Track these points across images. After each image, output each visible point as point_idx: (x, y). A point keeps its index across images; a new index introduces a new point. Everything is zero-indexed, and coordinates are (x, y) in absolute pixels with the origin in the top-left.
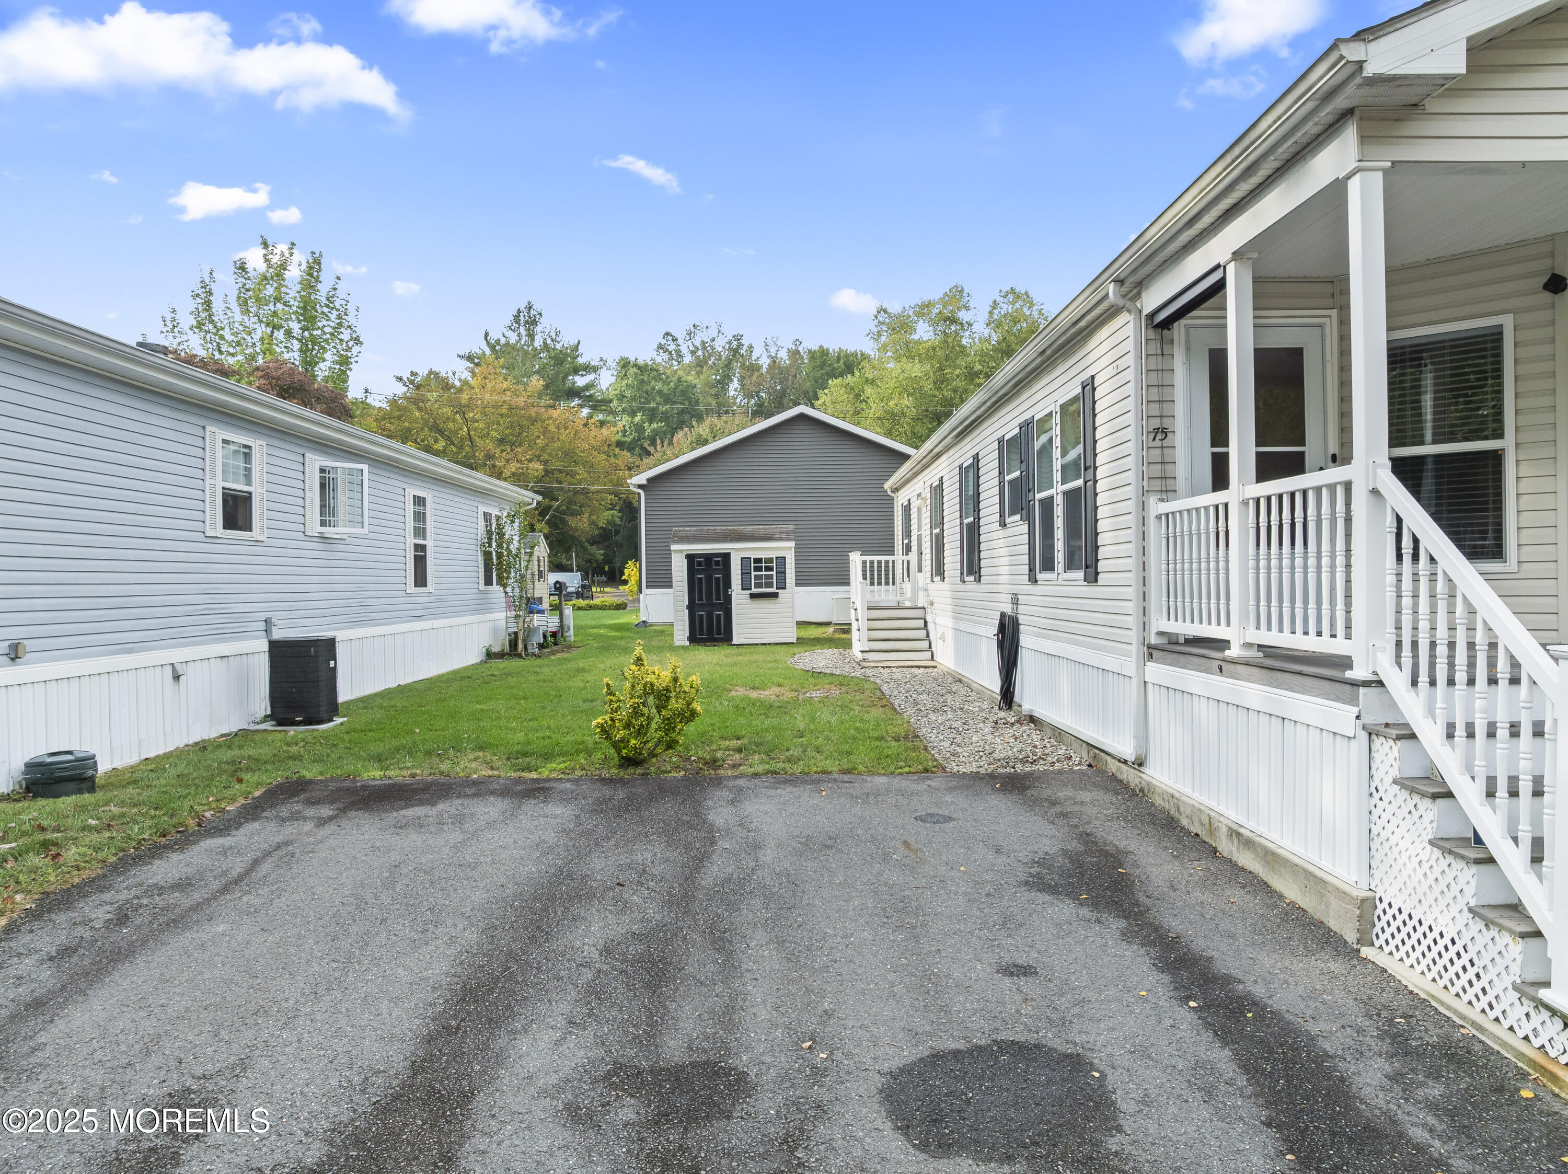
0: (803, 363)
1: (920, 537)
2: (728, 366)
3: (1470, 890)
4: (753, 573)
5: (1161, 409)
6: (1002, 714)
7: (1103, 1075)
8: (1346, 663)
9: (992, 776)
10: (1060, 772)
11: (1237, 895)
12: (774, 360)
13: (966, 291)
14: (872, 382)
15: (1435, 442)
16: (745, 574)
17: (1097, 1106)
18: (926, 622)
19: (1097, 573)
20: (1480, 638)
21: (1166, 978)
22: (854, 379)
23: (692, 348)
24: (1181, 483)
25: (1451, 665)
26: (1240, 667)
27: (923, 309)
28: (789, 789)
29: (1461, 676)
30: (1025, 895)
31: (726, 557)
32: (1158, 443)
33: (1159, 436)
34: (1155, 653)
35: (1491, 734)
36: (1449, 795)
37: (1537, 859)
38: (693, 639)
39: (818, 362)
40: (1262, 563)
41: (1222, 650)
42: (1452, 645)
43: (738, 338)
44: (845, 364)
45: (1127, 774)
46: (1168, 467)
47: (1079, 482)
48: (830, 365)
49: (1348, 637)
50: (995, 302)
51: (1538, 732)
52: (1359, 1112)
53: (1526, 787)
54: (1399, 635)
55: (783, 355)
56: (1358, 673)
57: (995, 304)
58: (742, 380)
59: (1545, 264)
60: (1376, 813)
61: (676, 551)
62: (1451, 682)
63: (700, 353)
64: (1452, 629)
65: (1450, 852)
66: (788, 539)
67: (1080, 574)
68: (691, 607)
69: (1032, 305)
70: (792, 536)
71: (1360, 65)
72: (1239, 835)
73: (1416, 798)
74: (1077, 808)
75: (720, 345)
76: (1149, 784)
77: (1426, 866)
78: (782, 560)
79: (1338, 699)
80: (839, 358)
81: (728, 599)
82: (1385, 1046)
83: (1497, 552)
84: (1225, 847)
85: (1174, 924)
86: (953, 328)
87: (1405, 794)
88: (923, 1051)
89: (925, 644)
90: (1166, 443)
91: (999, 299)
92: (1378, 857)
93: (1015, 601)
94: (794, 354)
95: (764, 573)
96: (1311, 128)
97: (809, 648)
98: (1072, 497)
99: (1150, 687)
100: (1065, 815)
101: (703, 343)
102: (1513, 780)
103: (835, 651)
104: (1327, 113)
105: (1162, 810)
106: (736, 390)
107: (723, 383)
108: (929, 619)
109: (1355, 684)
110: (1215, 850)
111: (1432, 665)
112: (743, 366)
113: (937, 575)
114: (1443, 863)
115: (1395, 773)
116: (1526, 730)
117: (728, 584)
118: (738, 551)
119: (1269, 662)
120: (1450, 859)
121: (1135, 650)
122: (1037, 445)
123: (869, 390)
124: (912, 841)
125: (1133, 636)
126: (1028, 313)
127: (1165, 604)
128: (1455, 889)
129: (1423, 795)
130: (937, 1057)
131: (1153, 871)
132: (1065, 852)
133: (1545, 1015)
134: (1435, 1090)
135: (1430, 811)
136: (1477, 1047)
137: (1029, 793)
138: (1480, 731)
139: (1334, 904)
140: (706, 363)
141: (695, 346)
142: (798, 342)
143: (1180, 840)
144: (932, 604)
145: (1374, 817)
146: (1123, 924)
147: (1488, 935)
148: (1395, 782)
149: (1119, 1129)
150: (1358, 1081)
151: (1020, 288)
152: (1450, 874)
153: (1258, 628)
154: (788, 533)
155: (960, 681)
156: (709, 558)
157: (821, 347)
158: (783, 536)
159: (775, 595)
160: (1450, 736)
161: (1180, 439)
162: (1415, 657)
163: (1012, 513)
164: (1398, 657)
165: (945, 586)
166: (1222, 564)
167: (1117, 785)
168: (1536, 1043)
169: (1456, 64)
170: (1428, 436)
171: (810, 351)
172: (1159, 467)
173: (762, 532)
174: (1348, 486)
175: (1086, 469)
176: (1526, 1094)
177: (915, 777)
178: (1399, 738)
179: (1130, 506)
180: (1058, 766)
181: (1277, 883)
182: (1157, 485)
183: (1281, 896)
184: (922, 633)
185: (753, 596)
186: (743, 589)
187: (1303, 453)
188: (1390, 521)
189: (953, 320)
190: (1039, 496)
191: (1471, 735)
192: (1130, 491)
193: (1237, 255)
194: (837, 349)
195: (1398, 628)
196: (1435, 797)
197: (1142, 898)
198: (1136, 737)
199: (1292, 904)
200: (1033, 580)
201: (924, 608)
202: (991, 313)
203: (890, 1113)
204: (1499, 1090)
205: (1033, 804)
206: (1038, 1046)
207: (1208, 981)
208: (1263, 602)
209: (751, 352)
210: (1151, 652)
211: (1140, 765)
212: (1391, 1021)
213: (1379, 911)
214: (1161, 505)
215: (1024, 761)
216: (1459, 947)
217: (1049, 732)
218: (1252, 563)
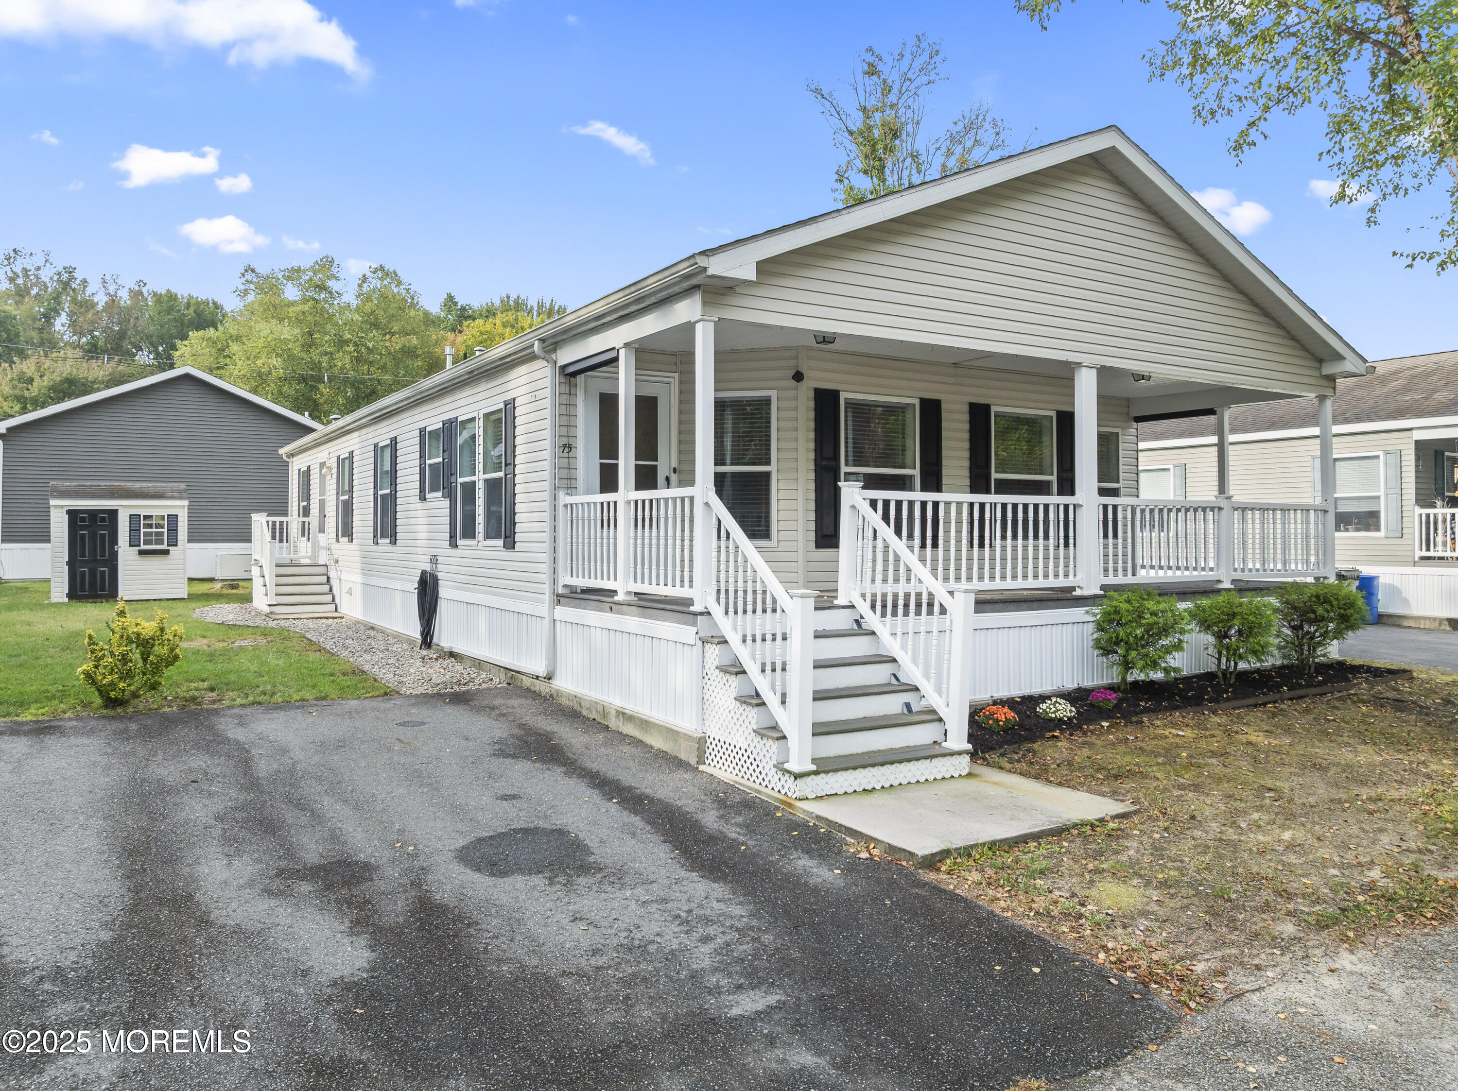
0: (147, 305)
1: (322, 503)
2: (57, 298)
3: (754, 721)
4: (142, 530)
5: (569, 431)
6: (424, 652)
7: (577, 835)
8: (689, 602)
9: (439, 696)
10: (489, 689)
11: (626, 749)
12: (113, 301)
13: (336, 263)
14: (238, 339)
15: (732, 464)
16: (134, 530)
17: (578, 847)
18: (328, 578)
19: (514, 543)
20: (759, 587)
21: (597, 791)
22: (217, 334)
23: (10, 274)
24: (580, 483)
25: (745, 603)
26: (624, 607)
27: (293, 274)
28: (282, 713)
29: (750, 608)
30: (496, 762)
31: (113, 514)
32: (566, 455)
33: (567, 450)
34: (562, 599)
35: (764, 640)
36: (744, 672)
37: (783, 702)
38: (73, 595)
39: (165, 306)
40: (639, 541)
41: (612, 597)
42: (745, 592)
43: (70, 271)
44: (195, 312)
45: (541, 687)
46: (572, 471)
47: (501, 474)
48: (179, 311)
49: (691, 586)
50: (364, 276)
51: (785, 638)
52: (706, 832)
53: (779, 668)
54: (719, 586)
55: (124, 295)
56: (697, 608)
57: (364, 279)
58: (71, 315)
59: (792, 363)
60: (706, 687)
61: (56, 506)
62: (745, 612)
63: (20, 281)
64: (746, 582)
65: (745, 702)
66: (181, 498)
67: (500, 543)
68: (72, 563)
69: (399, 283)
70: (185, 495)
71: (705, 269)
72: (624, 714)
73: (728, 676)
74: (510, 710)
75: (46, 275)
76: (557, 691)
77: (732, 713)
78: (173, 519)
79: (685, 623)
80: (188, 305)
81: (114, 555)
82: (715, 806)
83: (766, 534)
84: (613, 723)
85: (594, 766)
86: (322, 296)
87: (722, 674)
88: (471, 838)
89: (329, 598)
90: (571, 455)
91: (369, 274)
92: (707, 713)
93: (434, 560)
94: (136, 294)
95: (154, 530)
96: (677, 289)
97: (204, 603)
98: (493, 486)
99: (558, 623)
100: (504, 715)
101: (25, 271)
102: (773, 664)
103: (236, 605)
104: (686, 285)
105: (568, 707)
106: (63, 325)
107: (48, 318)
108: (332, 574)
109: (695, 614)
110: (607, 727)
111: (735, 603)
112: (74, 301)
113: (344, 536)
114: (741, 709)
115: (716, 663)
116: (779, 637)
117: (114, 540)
118: (126, 509)
119: (642, 603)
120: (744, 706)
121: (547, 597)
122: (460, 441)
123: (234, 347)
124: (402, 738)
125: (547, 588)
126: (396, 290)
127: (569, 565)
128: (747, 722)
129: (731, 673)
130: (480, 840)
131: (574, 741)
132: (513, 736)
133: (787, 775)
134: (740, 819)
135: (734, 681)
136: (757, 800)
137: (473, 703)
138: (759, 638)
139: (684, 744)
140: (28, 293)
141: (14, 273)
142: (142, 283)
143: (584, 724)
144: (337, 562)
145: (705, 690)
146: (564, 769)
147: (762, 743)
148: (717, 668)
149: (593, 853)
150: (704, 820)
151: (390, 267)
152: (744, 715)
153: (636, 581)
154: (180, 492)
155: (372, 628)
156: (93, 514)
157: (168, 291)
158: (176, 494)
159: (166, 552)
160: (744, 641)
161: (580, 452)
162: (727, 598)
163: (432, 490)
164: (718, 599)
165: (354, 546)
166: (612, 541)
167: (532, 694)
168: (783, 792)
169: (750, 274)
170: (728, 461)
171: (155, 294)
172: (566, 471)
173: (152, 491)
174: (692, 499)
175: (506, 465)
176: (779, 814)
177: (380, 699)
178: (719, 643)
179: (546, 496)
180: (484, 686)
181: (649, 739)
182: (564, 483)
183: (652, 747)
184: (326, 588)
185: (142, 553)
186: (131, 546)
187: (656, 466)
188: (714, 522)
189: (322, 288)
190: (460, 480)
191: (754, 640)
192: (546, 485)
193: (627, 345)
194: (186, 295)
195: (718, 582)
196: (737, 673)
197: (571, 755)
198: (547, 659)
199: (659, 750)
200: (453, 544)
201: (326, 566)
202: (360, 286)
203: (466, 866)
204: (768, 815)
205: (479, 710)
206: (536, 828)
207: (620, 790)
208: (639, 566)
209: (85, 287)
210: (559, 599)
211: (549, 679)
212: (717, 796)
213: (708, 744)
214: (568, 497)
215: (459, 683)
216: (749, 753)
217: (469, 663)
218: (632, 541)
